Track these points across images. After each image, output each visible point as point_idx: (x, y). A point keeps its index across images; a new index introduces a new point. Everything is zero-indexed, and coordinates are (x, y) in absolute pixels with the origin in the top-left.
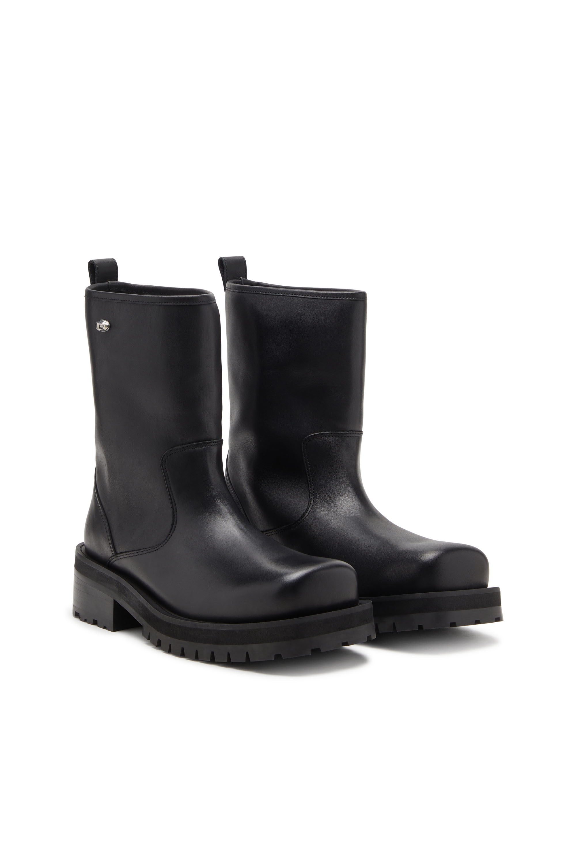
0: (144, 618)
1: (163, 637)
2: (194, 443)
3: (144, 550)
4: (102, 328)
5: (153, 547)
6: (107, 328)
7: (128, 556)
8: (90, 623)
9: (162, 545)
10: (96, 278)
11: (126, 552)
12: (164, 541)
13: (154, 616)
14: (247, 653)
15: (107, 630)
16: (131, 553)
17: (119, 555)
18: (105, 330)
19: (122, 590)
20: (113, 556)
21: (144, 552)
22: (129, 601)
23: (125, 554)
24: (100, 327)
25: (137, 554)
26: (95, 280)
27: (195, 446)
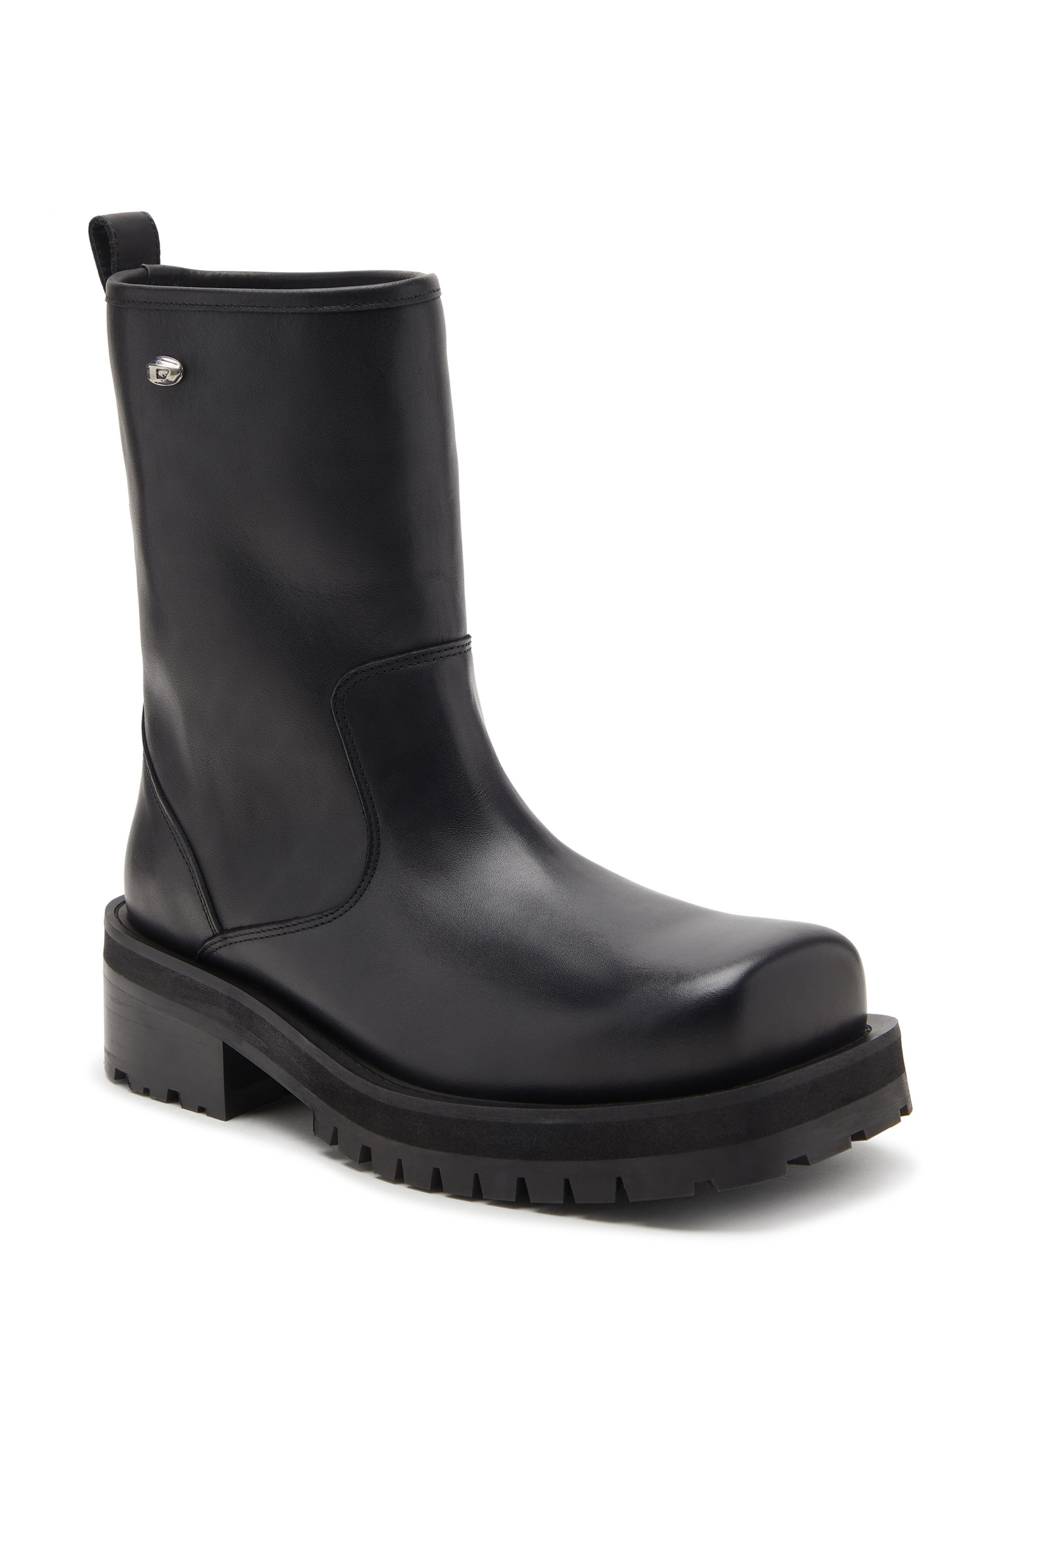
0: (314, 1091)
1: (377, 1142)
2: (412, 651)
3: (301, 921)
4: (164, 377)
5: (322, 913)
6: (176, 377)
7: (256, 936)
8: (158, 1098)
9: (347, 906)
10: (114, 259)
11: (250, 927)
12: (352, 898)
13: (347, 1087)
14: (619, 1181)
15: (209, 1115)
16: (264, 928)
17: (230, 935)
18: (171, 382)
19: (245, 1020)
20: (214, 936)
21: (299, 927)
22: (267, 1047)
23: (247, 931)
24: (157, 374)
25: (279, 932)
26: (112, 264)
27: (415, 658)
